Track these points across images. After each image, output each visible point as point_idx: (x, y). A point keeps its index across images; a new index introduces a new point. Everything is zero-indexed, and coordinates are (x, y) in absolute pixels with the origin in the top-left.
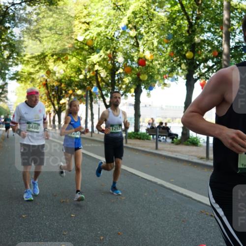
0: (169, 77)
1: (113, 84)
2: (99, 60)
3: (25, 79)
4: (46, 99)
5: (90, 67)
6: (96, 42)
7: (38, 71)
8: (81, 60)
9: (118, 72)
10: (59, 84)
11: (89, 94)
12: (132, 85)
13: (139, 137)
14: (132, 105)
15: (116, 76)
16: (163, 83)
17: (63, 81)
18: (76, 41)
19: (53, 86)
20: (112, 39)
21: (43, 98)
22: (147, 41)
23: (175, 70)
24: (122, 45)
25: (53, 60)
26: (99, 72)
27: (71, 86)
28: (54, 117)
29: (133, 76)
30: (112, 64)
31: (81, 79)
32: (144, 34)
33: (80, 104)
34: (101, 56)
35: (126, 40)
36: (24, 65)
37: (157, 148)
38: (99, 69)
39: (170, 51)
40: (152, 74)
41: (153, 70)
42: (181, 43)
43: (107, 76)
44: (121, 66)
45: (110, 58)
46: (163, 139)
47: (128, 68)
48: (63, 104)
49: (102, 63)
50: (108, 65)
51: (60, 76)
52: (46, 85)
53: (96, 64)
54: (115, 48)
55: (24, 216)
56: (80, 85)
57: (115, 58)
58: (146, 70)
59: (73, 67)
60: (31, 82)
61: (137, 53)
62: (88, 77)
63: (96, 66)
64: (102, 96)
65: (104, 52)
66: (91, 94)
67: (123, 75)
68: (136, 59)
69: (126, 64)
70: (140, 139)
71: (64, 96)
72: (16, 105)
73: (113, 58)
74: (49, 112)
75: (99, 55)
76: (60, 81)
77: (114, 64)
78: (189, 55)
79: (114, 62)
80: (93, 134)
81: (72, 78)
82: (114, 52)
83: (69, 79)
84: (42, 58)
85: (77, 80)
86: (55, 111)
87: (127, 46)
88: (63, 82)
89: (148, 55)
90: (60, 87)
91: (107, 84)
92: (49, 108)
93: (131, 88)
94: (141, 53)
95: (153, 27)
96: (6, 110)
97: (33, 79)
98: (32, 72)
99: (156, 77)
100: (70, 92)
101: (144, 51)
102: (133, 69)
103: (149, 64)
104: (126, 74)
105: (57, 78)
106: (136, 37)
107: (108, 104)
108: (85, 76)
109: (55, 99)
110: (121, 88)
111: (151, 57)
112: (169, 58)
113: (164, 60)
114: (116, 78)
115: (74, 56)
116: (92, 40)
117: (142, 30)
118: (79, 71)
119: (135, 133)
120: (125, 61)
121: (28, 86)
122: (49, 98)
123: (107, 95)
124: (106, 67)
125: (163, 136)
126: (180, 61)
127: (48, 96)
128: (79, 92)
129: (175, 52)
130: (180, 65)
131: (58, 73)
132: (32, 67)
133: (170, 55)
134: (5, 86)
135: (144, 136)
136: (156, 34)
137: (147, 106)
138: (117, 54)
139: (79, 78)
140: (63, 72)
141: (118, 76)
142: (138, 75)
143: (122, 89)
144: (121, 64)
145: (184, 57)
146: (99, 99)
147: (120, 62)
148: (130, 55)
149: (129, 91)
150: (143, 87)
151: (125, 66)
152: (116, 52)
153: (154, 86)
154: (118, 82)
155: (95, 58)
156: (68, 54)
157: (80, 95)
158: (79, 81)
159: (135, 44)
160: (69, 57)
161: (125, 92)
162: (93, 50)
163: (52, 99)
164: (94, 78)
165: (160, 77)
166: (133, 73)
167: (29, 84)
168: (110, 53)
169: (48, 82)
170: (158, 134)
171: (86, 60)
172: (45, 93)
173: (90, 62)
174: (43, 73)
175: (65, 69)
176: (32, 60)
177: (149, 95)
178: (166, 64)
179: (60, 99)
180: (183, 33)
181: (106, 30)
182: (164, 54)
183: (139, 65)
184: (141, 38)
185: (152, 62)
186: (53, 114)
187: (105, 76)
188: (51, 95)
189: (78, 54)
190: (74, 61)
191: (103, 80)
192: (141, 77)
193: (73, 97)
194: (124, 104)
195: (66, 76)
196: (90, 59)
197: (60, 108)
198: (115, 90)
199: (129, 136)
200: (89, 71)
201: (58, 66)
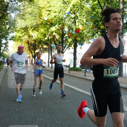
0: (91, 38)
1: (63, 42)
2: (55, 30)
3: (17, 40)
4: (28, 50)
5: (51, 33)
6: (54, 21)
7: (24, 36)
8: (46, 30)
9: (65, 36)
10: (34, 42)
12: (72, 43)
13: (76, 70)
14: (73, 53)
15: (64, 38)
16: (88, 42)
17: (37, 40)
18: (44, 20)
19: (32, 43)
20: (62, 19)
21: (27, 49)
22: (80, 20)
23: (95, 35)
24: (67, 22)
25: (32, 30)
26: (55, 36)
27: (41, 43)
28: (32, 59)
29: (73, 38)
31: (46, 40)
32: (79, 16)
33: (46, 52)
34: (56, 28)
35: (69, 19)
36: (17, 33)
37: (85, 75)
38: (55, 35)
39: (92, 25)
40: (83, 37)
41: (83, 35)
42: (98, 21)
43: (59, 38)
44: (66, 33)
45: (61, 29)
46: (89, 71)
47: (70, 34)
49: (57, 31)
50: (60, 32)
51: (35, 38)
52: (28, 43)
53: (54, 32)
54: (63, 24)
55: (17, 110)
56: (46, 43)
57: (64, 29)
58: (79, 35)
59: (42, 33)
60: (20, 41)
61: (75, 26)
62: (50, 39)
63: (53, 33)
65: (58, 26)
66: (51, 47)
67: (67, 38)
68: (74, 29)
69: (69, 32)
70: (76, 71)
71: (37, 48)
72: (12, 53)
73: (62, 29)
74: (30, 56)
75: (55, 27)
76: (35, 41)
77: (63, 32)
78: (102, 27)
79: (63, 31)
80: (52, 68)
81: (41, 39)
82: (63, 26)
83: (40, 40)
84: (26, 29)
85: (44, 40)
86: (32, 56)
87: (70, 23)
88: (37, 41)
89: (81, 27)
90: (35, 44)
91: (59, 42)
92: (29, 55)
93: (72, 44)
94: (77, 26)
95: (83, 13)
96: (7, 56)
97: (21, 39)
98: (21, 36)
99: (85, 39)
100: (41, 46)
101: (78, 25)
102: (73, 34)
103: (81, 32)
104: (69, 37)
105: (34, 39)
106: (74, 18)
108: (48, 38)
109: (33, 50)
110: (67, 44)
111: (82, 28)
112: (91, 29)
113: (89, 30)
114: (64, 39)
115: (43, 28)
116: (52, 19)
117: (78, 14)
118: (45, 35)
119: (74, 68)
120: (69, 30)
121: (19, 43)
122: (30, 50)
124: (59, 33)
125: (88, 69)
126: (97, 30)
127: (29, 48)
128: (45, 46)
129: (95, 25)
130: (97, 33)
131: (34, 37)
132: (21, 34)
133: (92, 27)
134: (7, 43)
135: (78, 69)
136: (85, 16)
137: (80, 54)
138: (65, 27)
140: (37, 36)
141: (65, 38)
142: (76, 37)
144: (67, 32)
145: (100, 28)
146: (55, 50)
148: (71, 27)
149: (71, 46)
150: (78, 44)
151: (69, 33)
152: (64, 26)
153: (84, 43)
154: (65, 41)
155: (53, 29)
157: (45, 48)
158: (45, 41)
159: (74, 22)
160: (40, 28)
161: (69, 46)
162: (52, 25)
163: (31, 50)
164: (53, 39)
165: (87, 39)
166: (73, 37)
167: (19, 42)
168: (61, 26)
169: (29, 41)
170: (86, 68)
171: (48, 30)
172: (28, 47)
173: (51, 31)
174: (26, 37)
175: (38, 34)
176: (20, 30)
177: (81, 48)
178: (90, 32)
179: (35, 50)
180: (99, 16)
181: (59, 14)
182: (89, 27)
183: (76, 33)
184: (77, 19)
185: (83, 31)
186: (31, 58)
187: (58, 38)
188: (30, 48)
189: (44, 27)
190: (42, 30)
191: (57, 40)
192: (77, 39)
193: (42, 49)
194: (68, 53)
195: (39, 38)
196: (51, 29)
197: (35, 55)
198: (64, 46)
199: (71, 69)
200: (50, 36)
201: (34, 33)
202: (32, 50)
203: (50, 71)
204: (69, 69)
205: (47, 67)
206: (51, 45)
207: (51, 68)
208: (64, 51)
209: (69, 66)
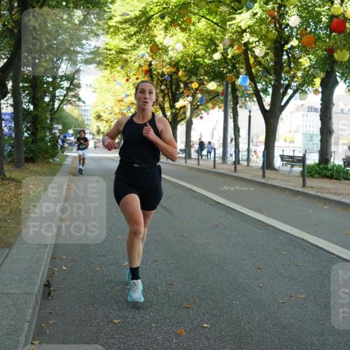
1: (278, 69)
2: (251, 22)
3: (112, 61)
5: (234, 37)
7: (134, 48)
8: (216, 23)
9: (289, 46)
10: (173, 70)
11: (230, 90)
12: (318, 71)
13: (329, 174)
14: (316, 110)
15: (284, 53)
17: (182, 64)
19: (163, 74)
25: (164, 25)
26: (251, 46)
29: (319, 52)
30: (276, 30)
31: (215, 61)
33: (213, 108)
34: (256, 14)
36: (109, 36)
38: (251, 42)
43: (266, 54)
44: (294, 34)
45: (273, 18)
48: (181, 108)
49: (256, 27)
51: (176, 55)
52: (149, 72)
53: (245, 31)
55: (116, 321)
56: (214, 72)
57: (284, 18)
59: (200, 37)
60: (122, 68)
61: (327, 8)
62: (229, 57)
63: (245, 34)
64: (257, 93)
65: (261, 7)
66: (234, 89)
67: (297, 51)
68: (324, 19)
69: (306, 29)
70: (331, 177)
71: (183, 92)
72: (94, 110)
73: (278, 18)
75: (251, 11)
76: (176, 65)
77: (280, 30)
79: (281, 26)
80: (239, 167)
81: (198, 59)
82: (280, 6)
83: (191, 61)
84: (143, 23)
85: (206, 60)
88: (182, 67)
90: (174, 77)
91: (267, 70)
93: (315, 77)
94: (335, 6)
96: (77, 120)
97: (126, 61)
98: (124, 48)
100: (195, 85)
104: (305, 49)
105: (171, 58)
107: (268, 108)
108: (222, 54)
109: (166, 99)
110: (294, 76)
114: (285, 57)
115: (203, 17)
118: (211, 45)
119: (321, 166)
120: (302, 24)
121: (118, 74)
123: (265, 91)
124: (266, 36)
128: (212, 86)
131: (173, 50)
132: (125, 39)
134: (76, 76)
135: (338, 172)
138: (287, 9)
139: (211, 58)
140: (180, 47)
141: (288, 55)
142: (331, 51)
143: (296, 79)
144: (295, 30)
146: (250, 98)
147: (294, 26)
148: (314, 10)
149: (311, 83)
150: (338, 75)
151: (303, 33)
152: (285, 6)
154: (289, 66)
155: (244, 19)
156: (191, 12)
157: (212, 91)
158: (212, 65)
160: (194, 19)
161: (301, 85)
162: (239, 3)
163: (161, 100)
164: (242, 59)
166: (320, 47)
167: (118, 72)
168: (273, 9)
169: (154, 67)
171: (225, 24)
173: (235, 27)
174: (144, 50)
175: (185, 41)
176: (124, 26)
179: (174, 99)
183: (331, 31)
187: (262, 54)
189: (210, 13)
190: (202, 25)
191: (257, 62)
192: (336, 55)
193: (199, 96)
194: (298, 109)
195: (188, 55)
196: (234, 22)
197: (175, 116)
198: (282, 82)
199: (309, 172)
200: (232, 46)
201: (172, 36)
202: (164, 98)
203: (231, 177)
204: (303, 172)
205: (221, 161)
206: (234, 79)
207: (235, 167)
208: (283, 104)
209: (302, 160)
